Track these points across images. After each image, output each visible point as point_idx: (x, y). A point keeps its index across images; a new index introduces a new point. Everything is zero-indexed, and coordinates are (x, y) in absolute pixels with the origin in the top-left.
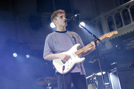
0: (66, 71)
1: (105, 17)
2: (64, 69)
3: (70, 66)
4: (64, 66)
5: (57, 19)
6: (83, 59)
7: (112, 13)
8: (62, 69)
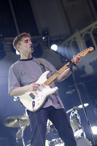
0: (37, 107)
1: (81, 35)
2: (34, 106)
3: (41, 100)
4: (34, 102)
5: (22, 44)
6: (56, 88)
7: (89, 30)
8: (32, 105)
